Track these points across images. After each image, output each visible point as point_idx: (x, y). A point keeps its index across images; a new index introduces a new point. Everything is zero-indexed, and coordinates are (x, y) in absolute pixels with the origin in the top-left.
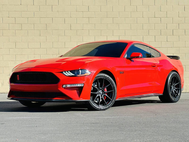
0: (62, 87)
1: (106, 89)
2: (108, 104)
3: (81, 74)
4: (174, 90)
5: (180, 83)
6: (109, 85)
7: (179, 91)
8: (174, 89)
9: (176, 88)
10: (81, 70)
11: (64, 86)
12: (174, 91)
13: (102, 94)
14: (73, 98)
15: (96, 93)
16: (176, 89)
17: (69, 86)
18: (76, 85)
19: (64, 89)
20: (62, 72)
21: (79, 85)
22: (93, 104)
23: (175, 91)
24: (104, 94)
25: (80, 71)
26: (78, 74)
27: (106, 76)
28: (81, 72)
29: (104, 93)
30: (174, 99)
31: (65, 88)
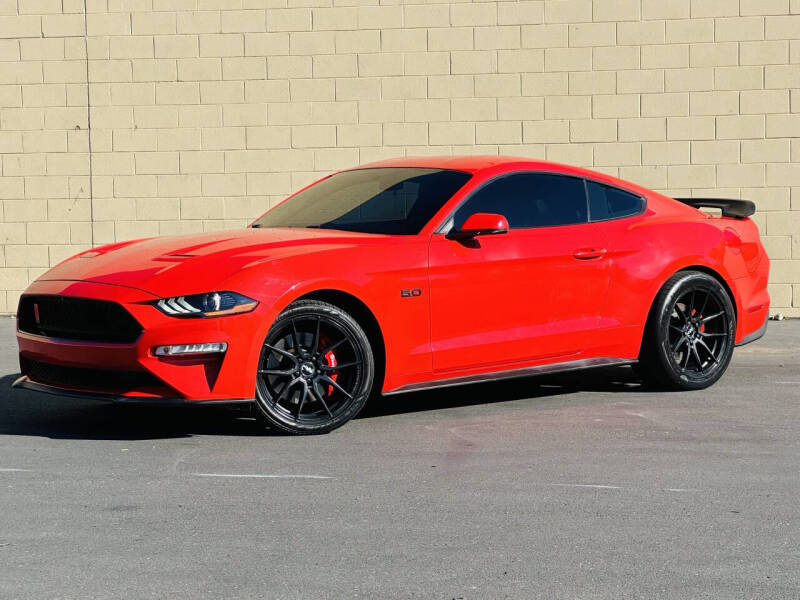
0: (149, 356)
1: (332, 357)
2: (338, 411)
3: (221, 309)
4: (695, 342)
5: (725, 313)
6: (342, 342)
7: (723, 345)
8: (695, 336)
9: (706, 335)
10: (220, 293)
11: (160, 351)
12: (694, 347)
13: (315, 375)
14: (188, 394)
15: (288, 372)
16: (705, 339)
17: (174, 350)
18: (202, 349)
19: (159, 360)
20: (155, 303)
21: (210, 349)
22: (271, 411)
23: (698, 344)
24: (318, 377)
25: (217, 298)
26: (212, 307)
27: (327, 313)
28: (221, 302)
29: (322, 374)
30: (688, 377)
31: (162, 358)
